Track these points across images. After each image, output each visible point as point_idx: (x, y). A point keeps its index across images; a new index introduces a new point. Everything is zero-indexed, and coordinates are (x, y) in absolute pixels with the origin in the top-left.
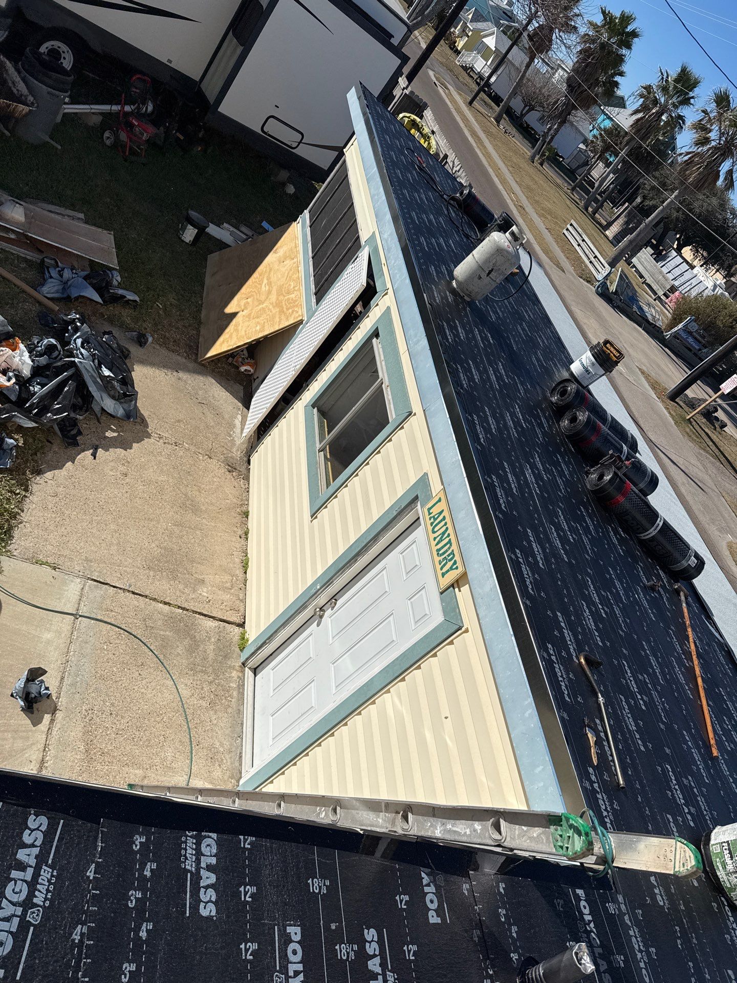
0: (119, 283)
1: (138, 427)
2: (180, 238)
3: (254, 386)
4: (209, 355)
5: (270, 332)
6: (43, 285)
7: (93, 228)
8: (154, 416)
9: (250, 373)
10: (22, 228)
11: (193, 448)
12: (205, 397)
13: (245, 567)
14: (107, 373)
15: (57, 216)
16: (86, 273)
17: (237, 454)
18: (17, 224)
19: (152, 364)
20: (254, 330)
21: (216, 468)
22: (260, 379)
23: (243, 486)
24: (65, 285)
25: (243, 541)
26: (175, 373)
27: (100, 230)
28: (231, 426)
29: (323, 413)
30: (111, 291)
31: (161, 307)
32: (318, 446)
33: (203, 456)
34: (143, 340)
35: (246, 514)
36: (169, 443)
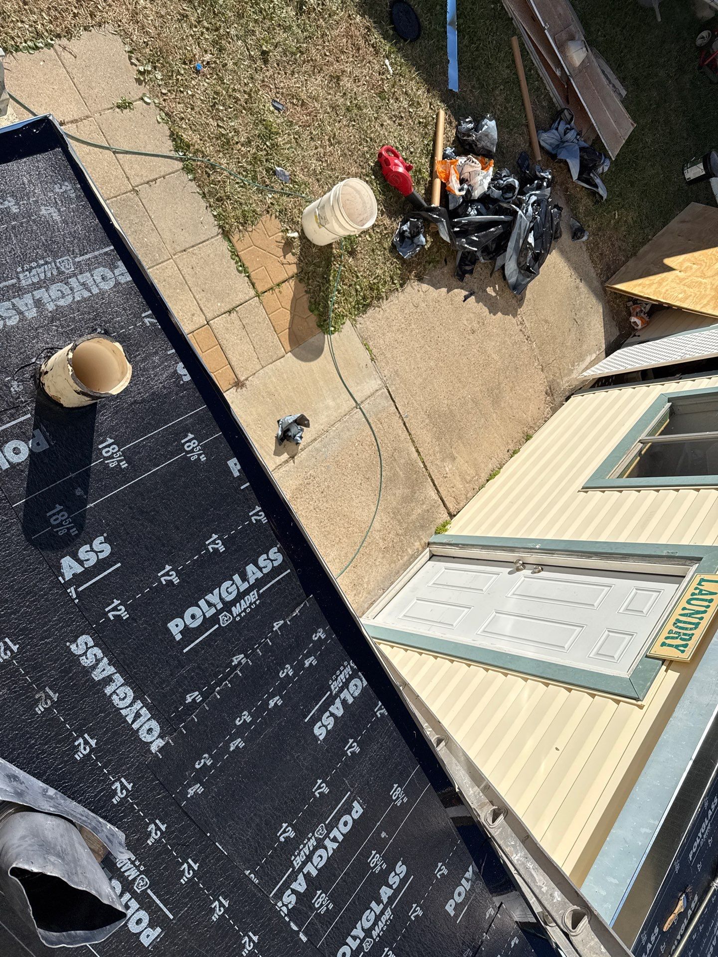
0: (602, 173)
1: (514, 302)
2: (683, 170)
3: (630, 340)
4: (618, 286)
5: (689, 307)
6: (545, 131)
7: (624, 110)
8: (532, 302)
9: (636, 327)
10: (571, 71)
11: (537, 352)
12: (583, 319)
13: (492, 476)
14: (531, 239)
15: (604, 79)
16: (586, 145)
17: (565, 384)
18: (570, 65)
19: (568, 260)
20: (676, 294)
21: (539, 382)
22: (640, 339)
23: (545, 413)
24: (562, 143)
25: (507, 455)
26: (578, 281)
27: (628, 116)
28: (581, 358)
29: (672, 412)
30: (591, 175)
31: (616, 217)
32: (643, 436)
33: (538, 365)
34: (579, 235)
35: (528, 438)
36: (523, 333)
